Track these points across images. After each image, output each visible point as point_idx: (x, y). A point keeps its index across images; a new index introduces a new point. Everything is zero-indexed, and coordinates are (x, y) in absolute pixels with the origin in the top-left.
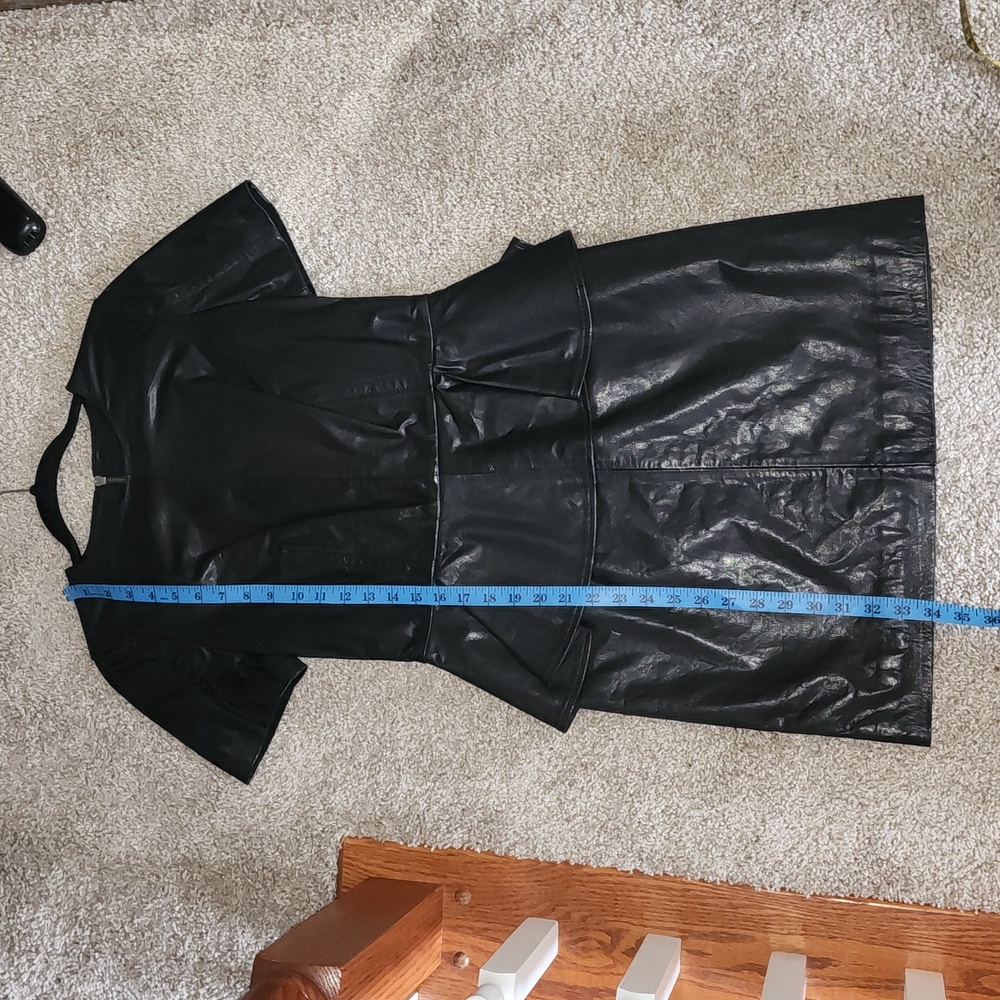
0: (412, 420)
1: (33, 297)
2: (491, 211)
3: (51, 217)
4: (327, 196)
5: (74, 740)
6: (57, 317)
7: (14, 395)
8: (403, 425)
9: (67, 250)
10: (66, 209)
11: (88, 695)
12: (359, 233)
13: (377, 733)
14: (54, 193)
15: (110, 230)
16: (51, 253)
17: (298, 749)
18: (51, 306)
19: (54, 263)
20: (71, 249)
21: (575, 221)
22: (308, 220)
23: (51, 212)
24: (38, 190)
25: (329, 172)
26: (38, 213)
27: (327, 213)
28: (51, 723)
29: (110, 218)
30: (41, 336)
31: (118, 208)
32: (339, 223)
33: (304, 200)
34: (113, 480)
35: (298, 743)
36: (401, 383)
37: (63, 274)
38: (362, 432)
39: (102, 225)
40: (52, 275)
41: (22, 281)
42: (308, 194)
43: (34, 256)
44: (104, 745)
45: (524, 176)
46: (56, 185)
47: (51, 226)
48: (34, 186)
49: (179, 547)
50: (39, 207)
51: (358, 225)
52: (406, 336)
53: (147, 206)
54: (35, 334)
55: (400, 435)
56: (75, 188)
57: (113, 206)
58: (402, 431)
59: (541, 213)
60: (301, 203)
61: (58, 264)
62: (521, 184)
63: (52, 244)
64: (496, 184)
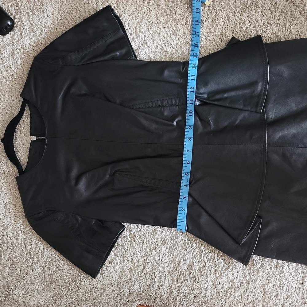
0: (179, 119)
1: (7, 54)
2: (222, 25)
3: (17, 19)
4: (144, 15)
5: (16, 253)
6: (17, 64)
8: (176, 121)
9: (23, 34)
10: (24, 15)
11: (23, 233)
12: (158, 32)
13: (156, 259)
14: (19, 8)
15: (44, 26)
16: (16, 35)
17: (118, 264)
18: (15, 58)
19: (17, 39)
20: (25, 34)
21: (261, 31)
22: (135, 25)
23: (17, 17)
24: (11, 6)
25: (146, 4)
26: (11, 16)
27: (144, 23)
28: (5, 245)
29: (44, 21)
30: (9, 72)
31: (48, 16)
32: (149, 28)
33: (134, 16)
34: (39, 138)
35: (119, 261)
36: (176, 101)
37: (21, 45)
38: (157, 122)
39: (40, 23)
40: (16, 45)
41: (2, 47)
42: (136, 14)
43: (8, 36)
44: (29, 256)
45: (238, 9)
46: (20, 4)
47: (16, 23)
48: (10, 4)
49: (68, 171)
50: (12, 14)
51: (159, 29)
52: (179, 80)
53: (61, 16)
54: (7, 71)
55: (173, 125)
56: (29, 6)
57: (46, 15)
58: (175, 123)
59: (246, 27)
60: (132, 18)
61: (19, 40)
62: (237, 13)
63: (17, 31)
64: (224, 13)
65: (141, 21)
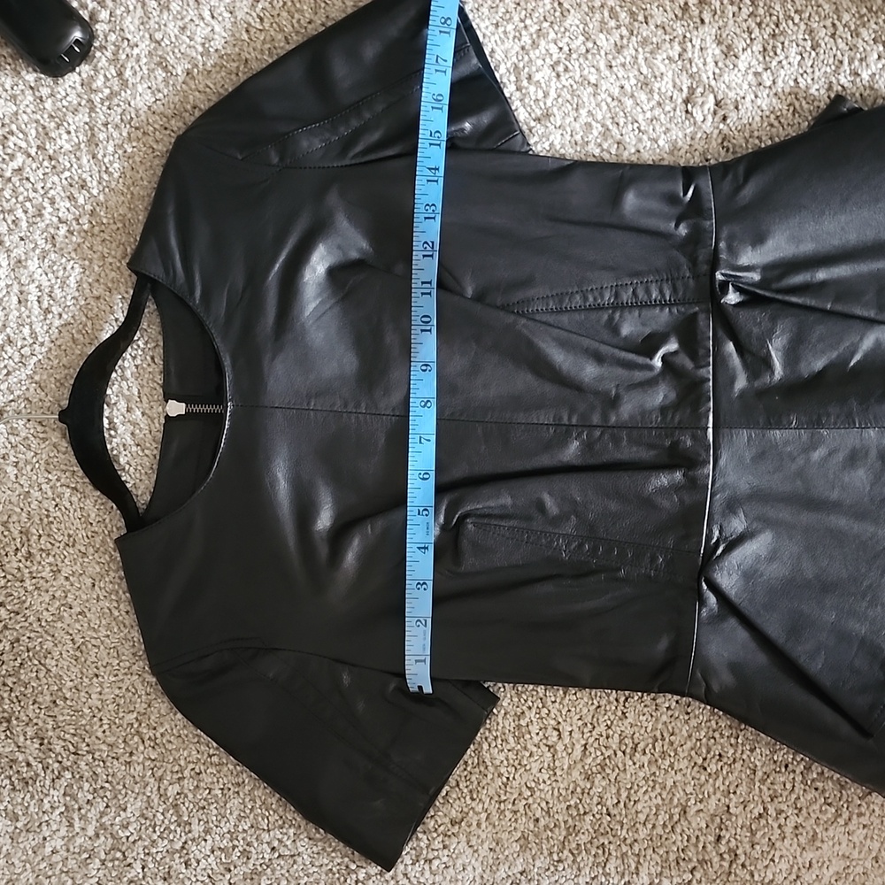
0: (672, 346)
1: (68, 141)
2: (796, 63)
3: (102, 21)
4: (546, 25)
5: (125, 810)
6: (110, 174)
7: (32, 288)
8: (660, 354)
9: (128, 73)
10: (128, 12)
11: (147, 743)
12: (593, 81)
13: (608, 803)
15: (200, 49)
16: (101, 77)
17: (483, 826)
18: (100, 157)
19: (107, 91)
20: (135, 73)
22: (514, 59)
23: (104, 15)
26: (81, 12)
27: (544, 52)
28: (86, 786)
29: (201, 32)
30: (81, 201)
31: (213, 17)
32: (560, 68)
33: (510, 27)
34: (198, 408)
35: (484, 816)
36: (661, 292)
37: (119, 110)
38: (599, 358)
39: (188, 40)
40: (101, 110)
41: (51, 116)
42: (516, 18)
43: (72, 79)
44: (175, 818)
45: (846, 17)
47: (102, 36)
50: (84, 6)
51: (593, 70)
52: (673, 225)
53: (261, 19)
54: (71, 198)
55: (651, 368)
57: (207, 14)
58: (657, 362)
59: (870, 73)
60: (505, 32)
61: (113, 94)
62: (841, 28)
63: (103, 62)
64: (803, 27)
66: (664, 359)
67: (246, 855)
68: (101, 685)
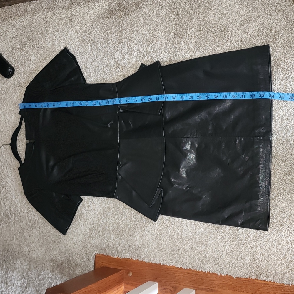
0: (112, 122)
1: (11, 91)
2: (136, 56)
3: (16, 67)
6: (17, 96)
7: (7, 120)
9: (20, 76)
10: (19, 64)
14: (16, 59)
16: (16, 78)
20: (21, 76)
21: (160, 58)
23: (16, 65)
24: (12, 59)
25: (90, 47)
26: (12, 66)
29: (31, 66)
39: (29, 68)
40: (16, 84)
41: (9, 86)
42: (84, 55)
43: (11, 78)
46: (17, 57)
47: (16, 70)
48: (11, 58)
50: (13, 64)
51: (98, 63)
52: (110, 96)
54: (12, 102)
55: (108, 127)
56: (22, 58)
57: (32, 62)
59: (150, 56)
60: (82, 58)
61: (18, 80)
62: (144, 47)
63: (16, 75)
64: (137, 48)
65: (87, 60)
66: (110, 125)
67: (42, 232)
68: (19, 197)
